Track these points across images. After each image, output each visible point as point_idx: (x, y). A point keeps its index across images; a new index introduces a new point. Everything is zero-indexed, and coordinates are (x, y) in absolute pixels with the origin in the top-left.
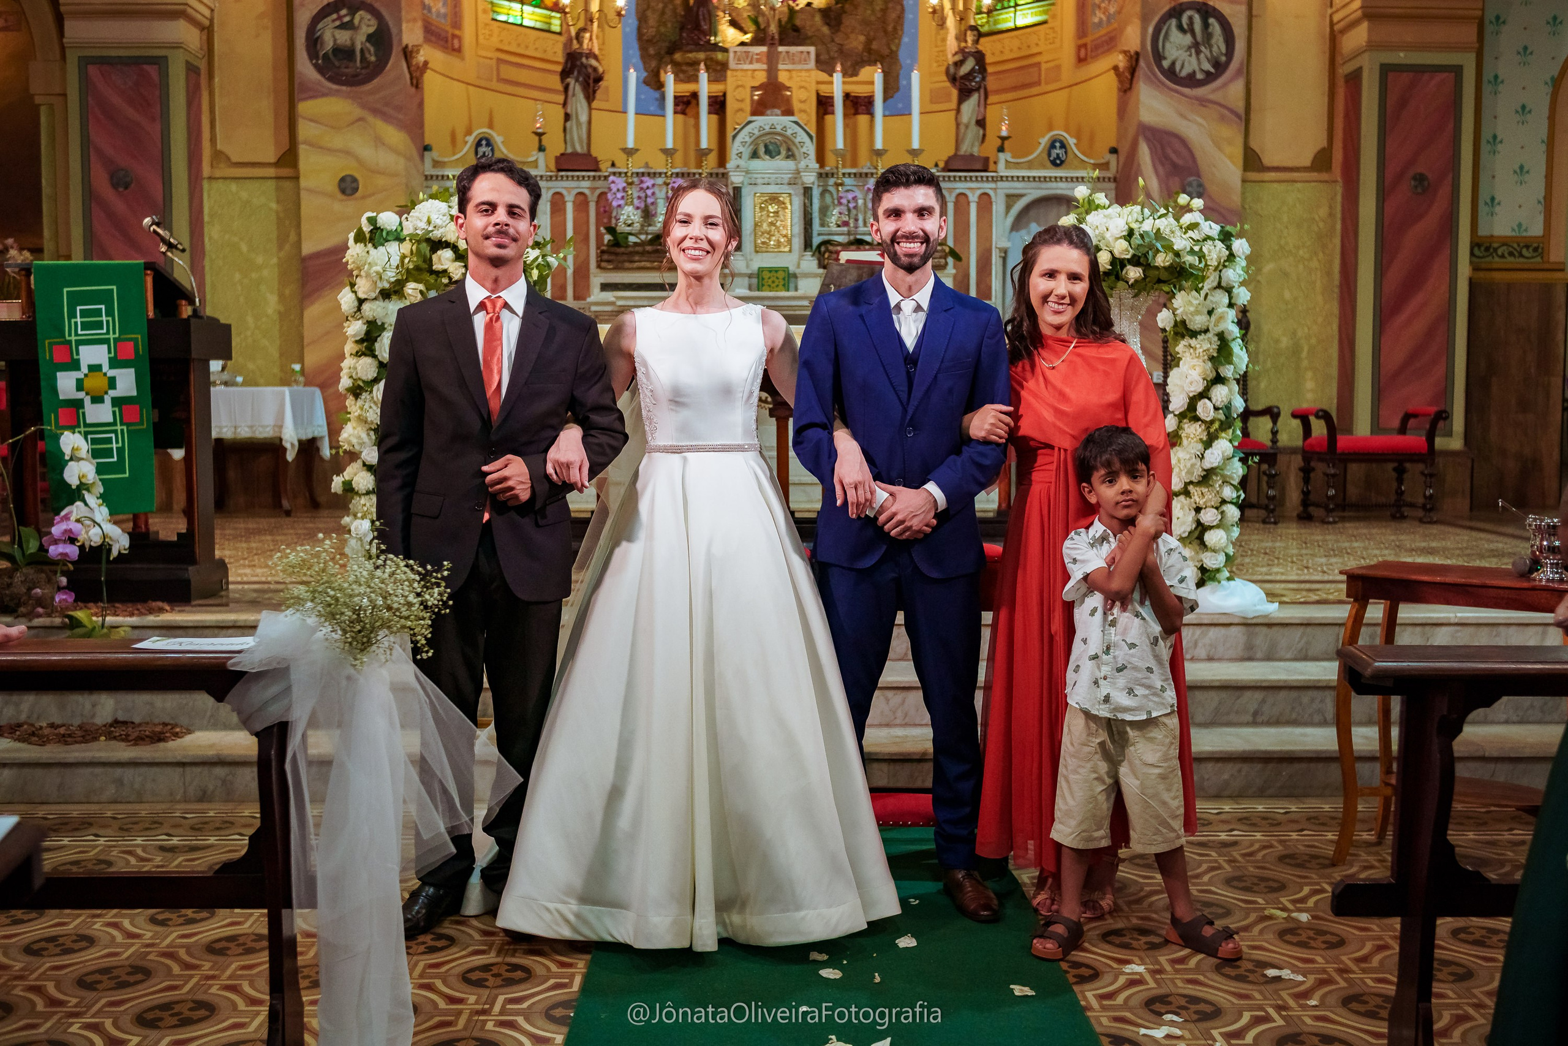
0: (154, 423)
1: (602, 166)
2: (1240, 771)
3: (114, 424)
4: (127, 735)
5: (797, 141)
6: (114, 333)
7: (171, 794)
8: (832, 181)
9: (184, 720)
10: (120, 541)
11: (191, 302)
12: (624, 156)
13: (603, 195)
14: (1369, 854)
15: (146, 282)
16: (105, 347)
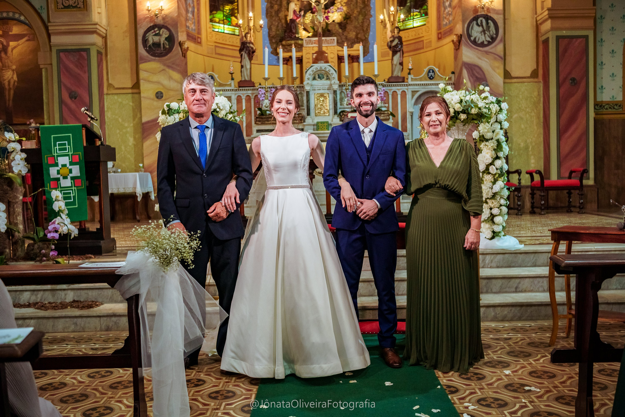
0: (87, 186)
1: (256, 85)
2: (511, 310)
3: (72, 187)
4: (78, 306)
5: (330, 73)
6: (71, 152)
7: (96, 328)
8: (344, 88)
9: (100, 300)
10: (75, 231)
11: (100, 139)
12: (264, 81)
13: (256, 96)
14: (563, 341)
15: (83, 132)
16: (68, 157)
